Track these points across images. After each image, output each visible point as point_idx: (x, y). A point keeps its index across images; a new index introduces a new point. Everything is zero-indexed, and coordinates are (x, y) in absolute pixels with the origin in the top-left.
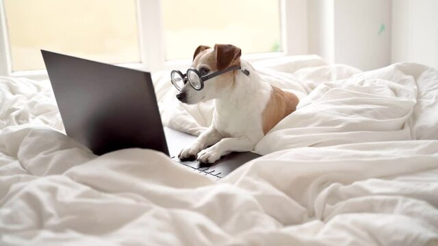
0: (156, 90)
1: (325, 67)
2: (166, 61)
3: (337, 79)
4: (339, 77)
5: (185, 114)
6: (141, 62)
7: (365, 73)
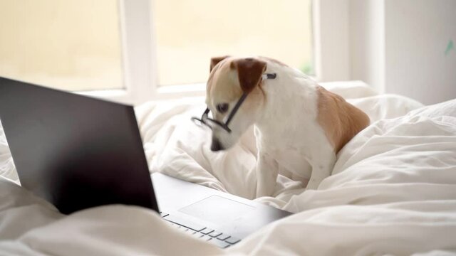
0: (143, 129)
1: (372, 98)
2: (158, 86)
3: (386, 118)
4: (390, 116)
5: (185, 157)
6: (124, 88)
7: (428, 107)
